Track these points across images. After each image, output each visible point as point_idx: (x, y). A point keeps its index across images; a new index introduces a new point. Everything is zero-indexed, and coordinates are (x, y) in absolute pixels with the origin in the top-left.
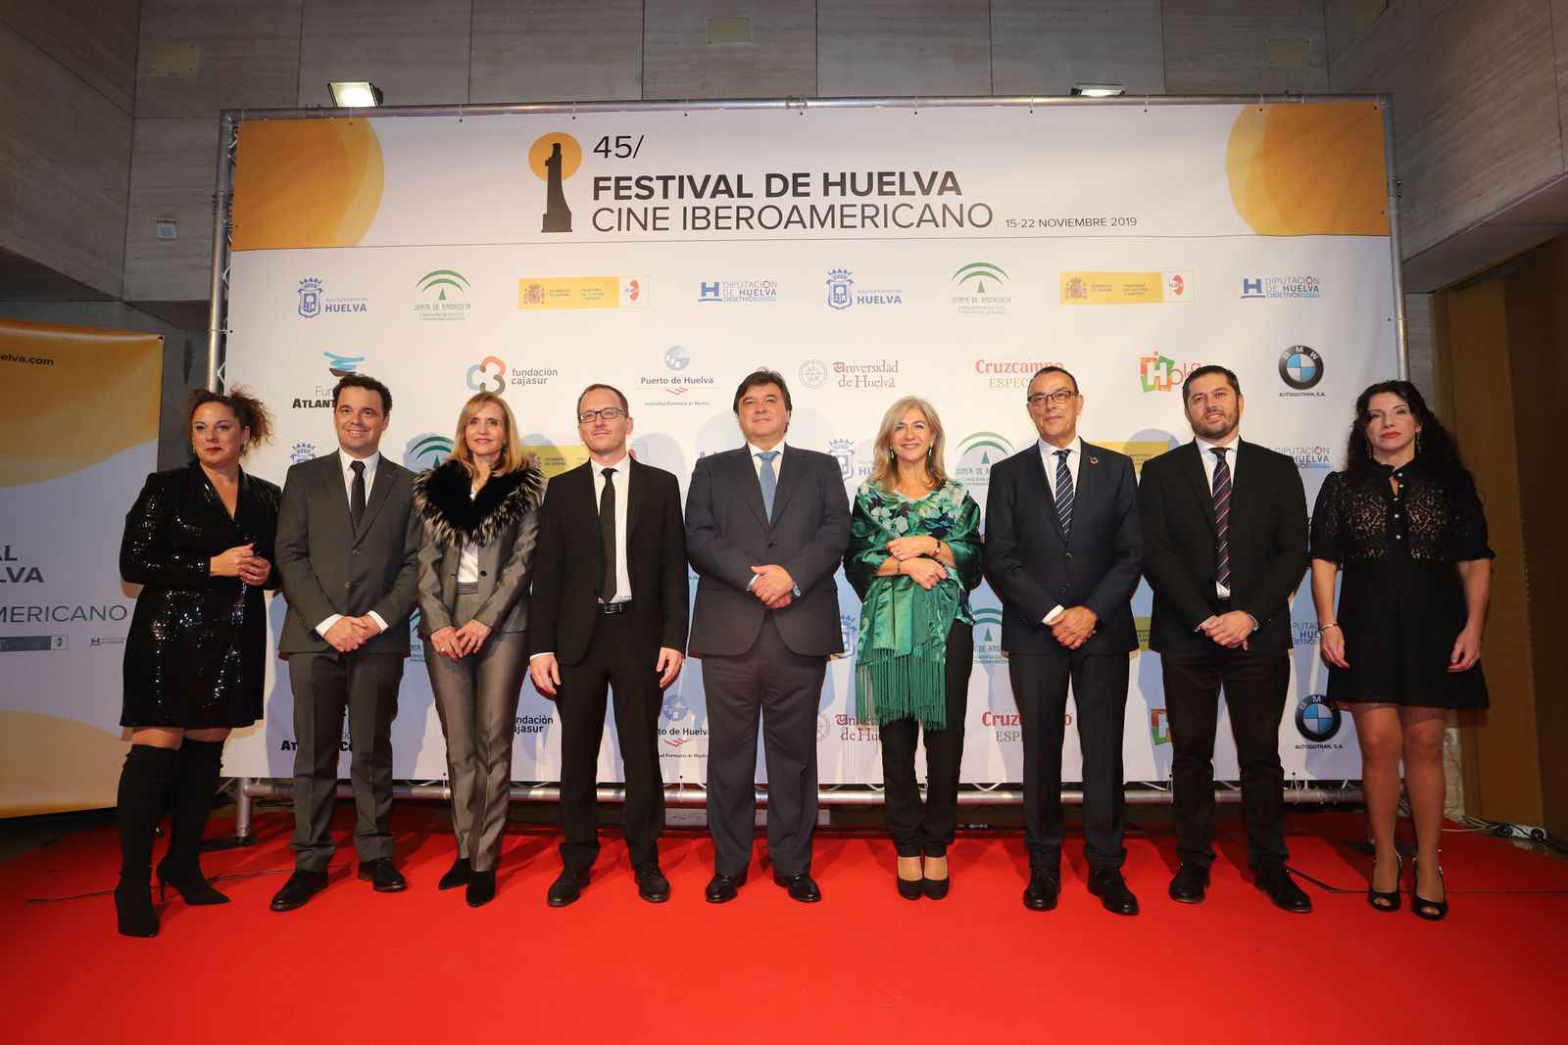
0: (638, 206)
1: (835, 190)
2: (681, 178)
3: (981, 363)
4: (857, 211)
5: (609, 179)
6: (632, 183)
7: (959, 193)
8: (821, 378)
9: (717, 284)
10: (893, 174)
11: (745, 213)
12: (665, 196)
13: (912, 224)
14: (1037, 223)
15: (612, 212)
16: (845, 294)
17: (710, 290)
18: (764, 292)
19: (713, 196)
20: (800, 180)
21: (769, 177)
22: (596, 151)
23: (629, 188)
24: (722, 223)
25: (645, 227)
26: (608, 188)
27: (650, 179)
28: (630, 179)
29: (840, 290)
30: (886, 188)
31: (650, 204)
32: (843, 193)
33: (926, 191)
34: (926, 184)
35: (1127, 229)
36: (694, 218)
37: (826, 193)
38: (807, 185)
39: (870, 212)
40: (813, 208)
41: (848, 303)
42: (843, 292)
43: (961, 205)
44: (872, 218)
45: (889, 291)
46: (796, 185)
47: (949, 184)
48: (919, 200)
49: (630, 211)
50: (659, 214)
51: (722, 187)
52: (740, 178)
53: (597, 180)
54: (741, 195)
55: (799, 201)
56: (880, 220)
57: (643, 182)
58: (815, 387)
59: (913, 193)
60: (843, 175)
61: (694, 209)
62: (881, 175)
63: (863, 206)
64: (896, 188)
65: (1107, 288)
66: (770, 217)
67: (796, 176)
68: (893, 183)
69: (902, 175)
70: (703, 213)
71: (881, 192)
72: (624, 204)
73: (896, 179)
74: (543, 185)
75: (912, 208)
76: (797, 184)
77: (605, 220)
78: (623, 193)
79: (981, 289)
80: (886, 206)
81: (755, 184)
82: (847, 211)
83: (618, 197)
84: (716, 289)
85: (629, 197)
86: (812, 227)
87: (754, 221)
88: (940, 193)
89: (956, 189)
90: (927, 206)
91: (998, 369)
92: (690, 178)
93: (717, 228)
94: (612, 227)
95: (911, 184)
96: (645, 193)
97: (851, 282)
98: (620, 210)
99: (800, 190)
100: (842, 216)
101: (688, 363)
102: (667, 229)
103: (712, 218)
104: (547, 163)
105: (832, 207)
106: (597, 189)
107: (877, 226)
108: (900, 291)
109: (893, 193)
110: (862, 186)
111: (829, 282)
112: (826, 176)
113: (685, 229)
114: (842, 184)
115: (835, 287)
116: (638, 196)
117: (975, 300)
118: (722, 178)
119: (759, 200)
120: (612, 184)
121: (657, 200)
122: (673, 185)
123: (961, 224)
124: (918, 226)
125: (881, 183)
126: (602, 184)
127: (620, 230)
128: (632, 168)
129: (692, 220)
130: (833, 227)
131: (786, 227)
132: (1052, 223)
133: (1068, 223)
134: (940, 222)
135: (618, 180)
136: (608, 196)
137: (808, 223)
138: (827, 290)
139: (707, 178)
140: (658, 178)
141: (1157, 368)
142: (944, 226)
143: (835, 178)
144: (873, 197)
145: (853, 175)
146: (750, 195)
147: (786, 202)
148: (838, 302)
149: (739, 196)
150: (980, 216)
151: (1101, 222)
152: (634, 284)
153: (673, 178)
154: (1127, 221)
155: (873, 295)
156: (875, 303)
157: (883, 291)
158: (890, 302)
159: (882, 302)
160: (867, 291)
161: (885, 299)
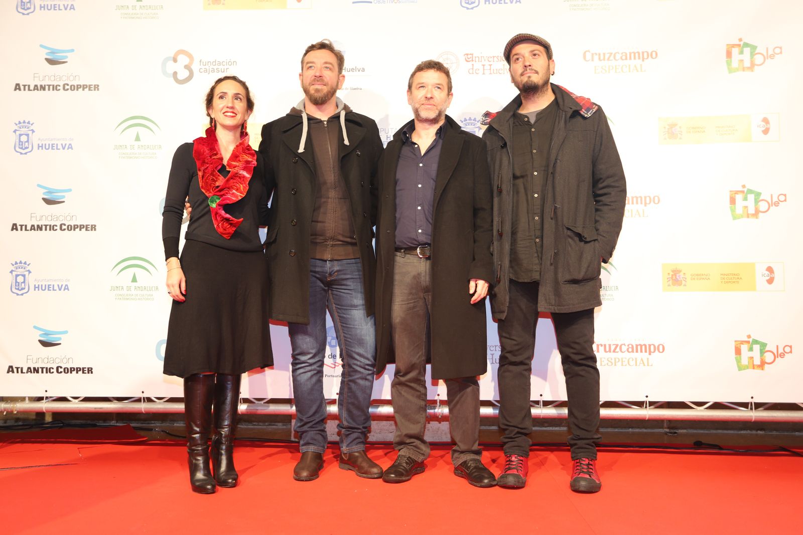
8: (454, 67)
41: (476, 4)
141: (741, 53)
156: (500, 3)
158: (512, 3)
159: (505, 3)
161: (507, 1)
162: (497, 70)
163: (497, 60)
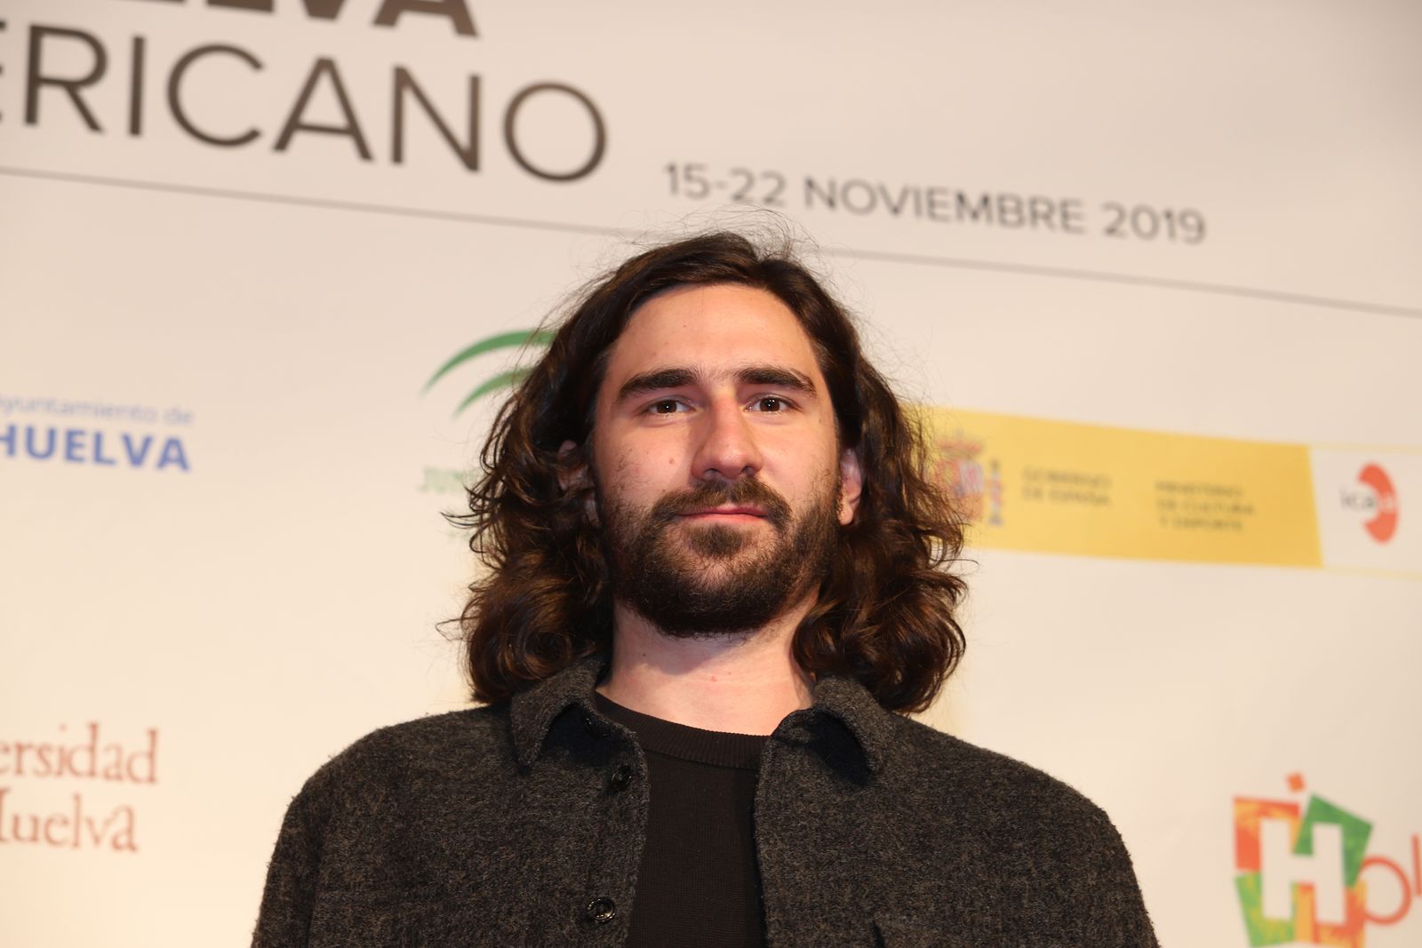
13: (252, 136)
14: (793, 193)
35: (1167, 254)
43: (475, 84)
45: (135, 413)
65: (1091, 490)
108: (183, 417)
123: (470, 158)
124: (282, 144)
132: (859, 197)
133: (928, 203)
134: (379, 138)
141: (1304, 846)
142: (397, 155)
151: (1063, 214)
154: (1164, 225)
155: (63, 424)
156: (70, 457)
157: (107, 411)
158: (137, 460)
159: (98, 458)
160: (32, 406)
161: (113, 448)
162: (35, 821)
163: (41, 767)
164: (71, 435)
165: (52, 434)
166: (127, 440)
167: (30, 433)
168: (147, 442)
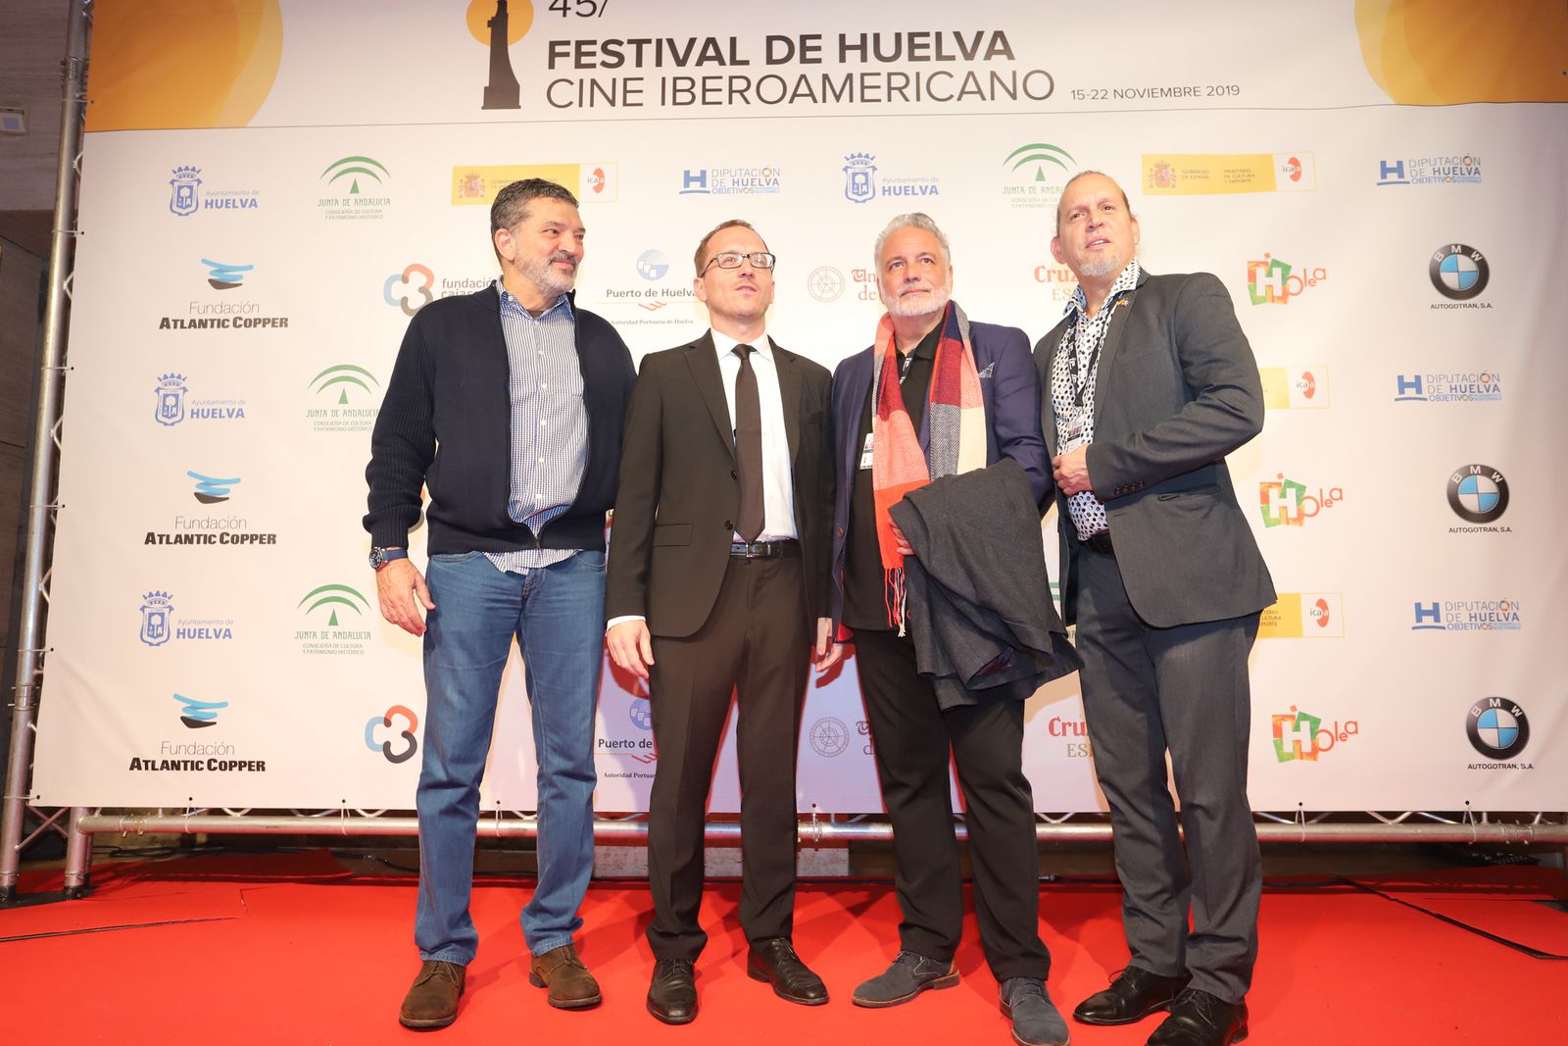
0: (604, 76)
1: (853, 56)
2: (659, 42)
3: (1041, 270)
4: (882, 81)
5: (567, 43)
6: (597, 48)
7: (1011, 57)
8: (837, 289)
9: (703, 173)
10: (927, 35)
11: (739, 84)
12: (639, 63)
13: (952, 96)
14: (1111, 94)
15: (572, 83)
16: (866, 183)
17: (695, 179)
18: (763, 182)
19: (699, 63)
20: (810, 43)
21: (770, 40)
22: (551, 8)
23: (593, 54)
24: (710, 97)
25: (612, 103)
26: (567, 54)
27: (620, 43)
28: (594, 42)
29: (860, 179)
30: (918, 52)
31: (620, 73)
32: (864, 59)
33: (969, 56)
34: (969, 46)
35: (1228, 100)
36: (675, 91)
37: (842, 59)
38: (818, 48)
39: (898, 81)
40: (826, 77)
41: (870, 195)
42: (864, 181)
43: (1014, 73)
44: (900, 89)
45: (923, 180)
46: (804, 49)
47: (999, 46)
48: (960, 67)
49: (594, 82)
50: (631, 85)
51: (711, 52)
52: (733, 41)
53: (553, 45)
54: (734, 61)
55: (808, 69)
56: (910, 91)
57: (611, 47)
58: (828, 300)
59: (952, 58)
60: (864, 37)
61: (675, 79)
62: (912, 36)
63: (890, 75)
64: (931, 52)
65: (1203, 175)
66: (772, 90)
67: (803, 38)
68: (926, 46)
69: (939, 35)
70: (687, 84)
71: (912, 57)
72: (587, 75)
73: (931, 40)
74: (484, 51)
75: (951, 76)
76: (806, 47)
77: (562, 94)
78: (585, 60)
79: (1040, 177)
80: (918, 74)
81: (752, 49)
82: (868, 81)
83: (578, 65)
84: (702, 178)
85: (593, 66)
86: (824, 101)
87: (751, 94)
88: (988, 57)
89: (1007, 52)
90: (971, 74)
91: (1063, 277)
92: (671, 42)
93: (704, 102)
94: (571, 103)
95: (950, 46)
96: (614, 60)
97: (874, 168)
98: (581, 81)
99: (810, 55)
100: (863, 87)
101: (666, 270)
102: (641, 105)
103: (698, 90)
104: (490, 24)
105: (850, 77)
106: (553, 55)
107: (907, 100)
108: (937, 180)
109: (927, 58)
110: (887, 49)
111: (846, 169)
112: (842, 37)
113: (663, 103)
114: (863, 47)
115: (854, 174)
116: (604, 64)
117: (1032, 189)
118: (711, 41)
119: (758, 68)
120: (571, 48)
121: (628, 68)
122: (649, 51)
123: (1014, 96)
124: (959, 99)
125: (912, 46)
126: (559, 49)
127: (581, 105)
128: (597, 29)
129: (673, 93)
130: (851, 100)
131: (791, 101)
132: (1130, 94)
133: (1152, 93)
134: (987, 93)
135: (579, 44)
136: (565, 66)
137: (819, 95)
138: (843, 179)
139: (692, 41)
140: (630, 42)
142: (993, 98)
143: (853, 39)
144: (903, 64)
145: (877, 37)
146: (746, 63)
147: (792, 70)
148: (857, 194)
149: (731, 64)
150: (1038, 86)
151: (1195, 91)
152: (599, 173)
153: (649, 41)
154: (1227, 90)
155: (903, 185)
156: (906, 194)
157: (915, 180)
158: (924, 193)
159: (913, 194)
160: (895, 181)
161: (917, 190)
164: (905, 187)
165: (900, 188)
166: (921, 187)
167: (895, 188)
168: (927, 187)
